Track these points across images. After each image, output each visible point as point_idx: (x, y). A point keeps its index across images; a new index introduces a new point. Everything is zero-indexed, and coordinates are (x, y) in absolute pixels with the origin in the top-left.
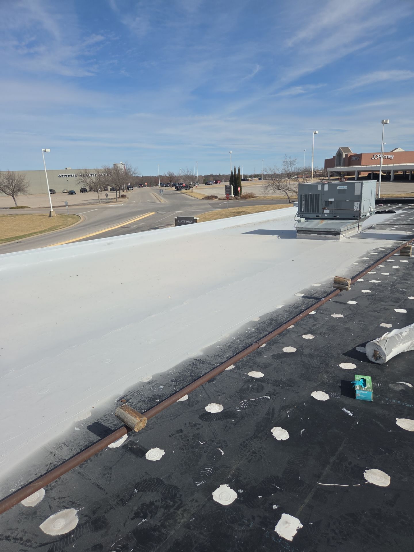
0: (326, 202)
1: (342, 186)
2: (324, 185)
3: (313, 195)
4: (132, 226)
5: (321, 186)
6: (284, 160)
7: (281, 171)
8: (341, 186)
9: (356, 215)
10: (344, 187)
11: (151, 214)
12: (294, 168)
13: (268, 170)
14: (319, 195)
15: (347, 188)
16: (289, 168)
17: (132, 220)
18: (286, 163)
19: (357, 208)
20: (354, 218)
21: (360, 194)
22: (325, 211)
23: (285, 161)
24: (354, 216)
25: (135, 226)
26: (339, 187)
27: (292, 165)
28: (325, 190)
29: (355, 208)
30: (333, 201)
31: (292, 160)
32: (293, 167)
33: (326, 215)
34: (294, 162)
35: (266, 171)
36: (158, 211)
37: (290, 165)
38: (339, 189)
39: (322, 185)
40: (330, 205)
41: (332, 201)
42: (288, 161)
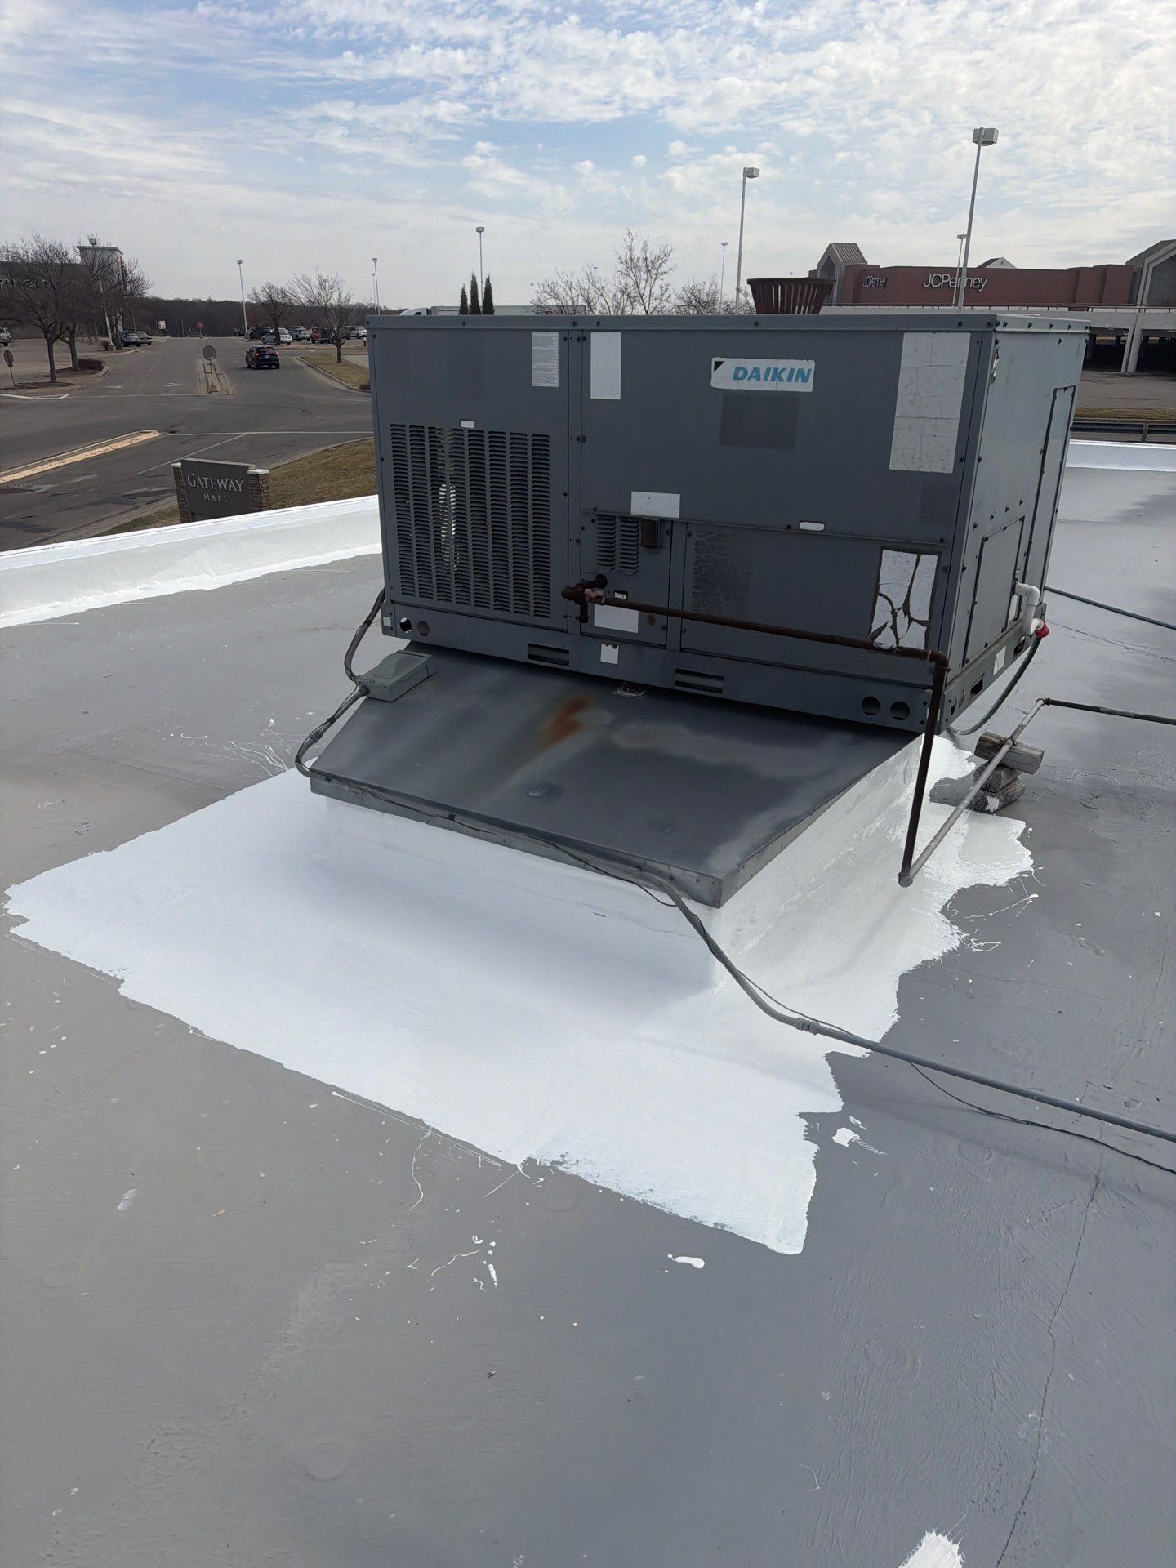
0: (605, 520)
1: (764, 364)
2: (584, 339)
3: (497, 437)
4: (35, 487)
5: (555, 347)
6: (625, 255)
7: (611, 296)
8: (750, 364)
9: (888, 696)
10: (777, 375)
11: (144, 437)
12: (662, 288)
13: (562, 292)
14: (541, 441)
15: (808, 387)
16: (642, 285)
17: (55, 460)
18: (631, 265)
19: (902, 619)
20: (862, 717)
21: (944, 464)
22: (606, 617)
23: (628, 257)
24: (871, 703)
25: (50, 486)
26: (730, 364)
27: (654, 277)
28: (596, 394)
29: (882, 615)
30: (672, 521)
31: (651, 257)
32: (658, 282)
33: (610, 654)
34: (660, 265)
35: (556, 296)
36: (172, 429)
37: (644, 277)
38: (730, 396)
39: (565, 339)
40: (644, 556)
41: (663, 521)
42: (639, 259)
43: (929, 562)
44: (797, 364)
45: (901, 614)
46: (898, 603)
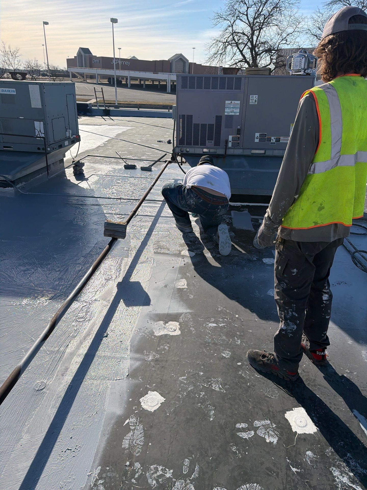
1: (7, 89)
8: (4, 89)
9: (41, 147)
10: (9, 91)
15: (15, 93)
21: (40, 107)
23: (4, 50)
24: (39, 149)
27: (15, 57)
29: (37, 133)
31: (13, 51)
37: (11, 57)
42: (8, 51)
43: (42, 123)
44: (13, 89)
45: (40, 132)
46: (39, 131)
